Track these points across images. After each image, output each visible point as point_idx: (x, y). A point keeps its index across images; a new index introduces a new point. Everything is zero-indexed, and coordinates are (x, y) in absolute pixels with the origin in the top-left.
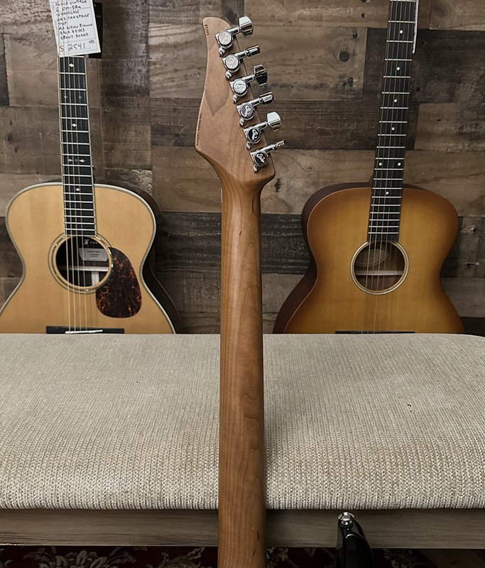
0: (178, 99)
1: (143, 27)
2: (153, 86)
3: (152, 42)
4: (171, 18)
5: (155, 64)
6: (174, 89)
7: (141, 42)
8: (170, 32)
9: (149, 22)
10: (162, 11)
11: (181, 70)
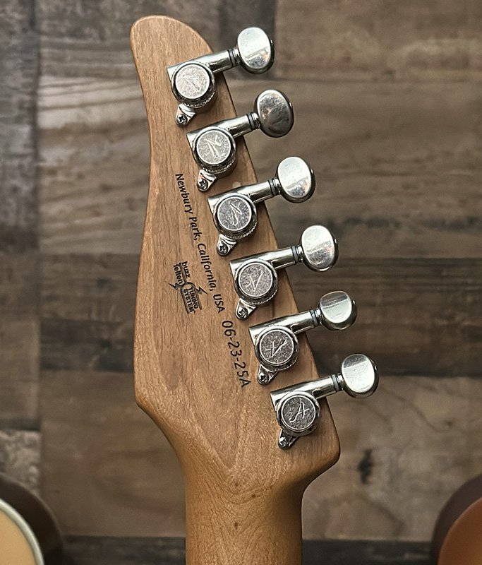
0: (109, 256)
1: (24, 86)
2: (48, 227)
3: (48, 120)
4: (95, 65)
5: (53, 172)
6: (100, 233)
7: (18, 120)
8: (91, 97)
9: (39, 74)
10: (72, 47)
11: (119, 188)
